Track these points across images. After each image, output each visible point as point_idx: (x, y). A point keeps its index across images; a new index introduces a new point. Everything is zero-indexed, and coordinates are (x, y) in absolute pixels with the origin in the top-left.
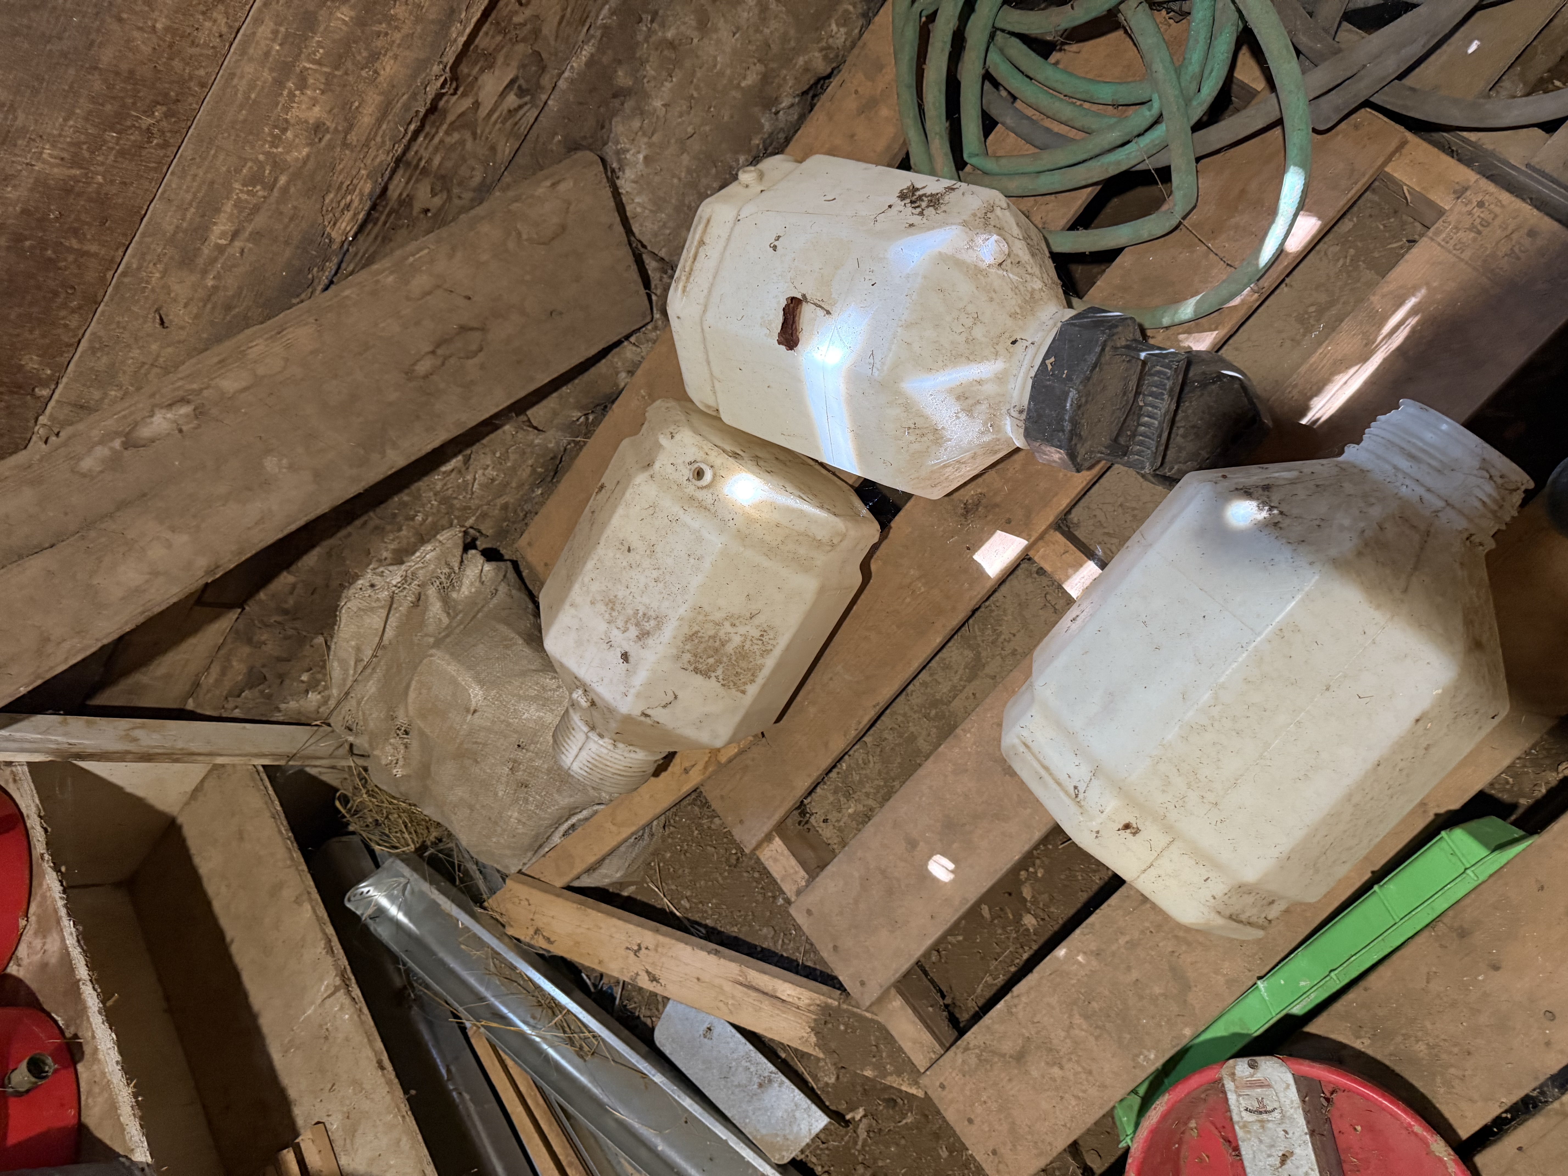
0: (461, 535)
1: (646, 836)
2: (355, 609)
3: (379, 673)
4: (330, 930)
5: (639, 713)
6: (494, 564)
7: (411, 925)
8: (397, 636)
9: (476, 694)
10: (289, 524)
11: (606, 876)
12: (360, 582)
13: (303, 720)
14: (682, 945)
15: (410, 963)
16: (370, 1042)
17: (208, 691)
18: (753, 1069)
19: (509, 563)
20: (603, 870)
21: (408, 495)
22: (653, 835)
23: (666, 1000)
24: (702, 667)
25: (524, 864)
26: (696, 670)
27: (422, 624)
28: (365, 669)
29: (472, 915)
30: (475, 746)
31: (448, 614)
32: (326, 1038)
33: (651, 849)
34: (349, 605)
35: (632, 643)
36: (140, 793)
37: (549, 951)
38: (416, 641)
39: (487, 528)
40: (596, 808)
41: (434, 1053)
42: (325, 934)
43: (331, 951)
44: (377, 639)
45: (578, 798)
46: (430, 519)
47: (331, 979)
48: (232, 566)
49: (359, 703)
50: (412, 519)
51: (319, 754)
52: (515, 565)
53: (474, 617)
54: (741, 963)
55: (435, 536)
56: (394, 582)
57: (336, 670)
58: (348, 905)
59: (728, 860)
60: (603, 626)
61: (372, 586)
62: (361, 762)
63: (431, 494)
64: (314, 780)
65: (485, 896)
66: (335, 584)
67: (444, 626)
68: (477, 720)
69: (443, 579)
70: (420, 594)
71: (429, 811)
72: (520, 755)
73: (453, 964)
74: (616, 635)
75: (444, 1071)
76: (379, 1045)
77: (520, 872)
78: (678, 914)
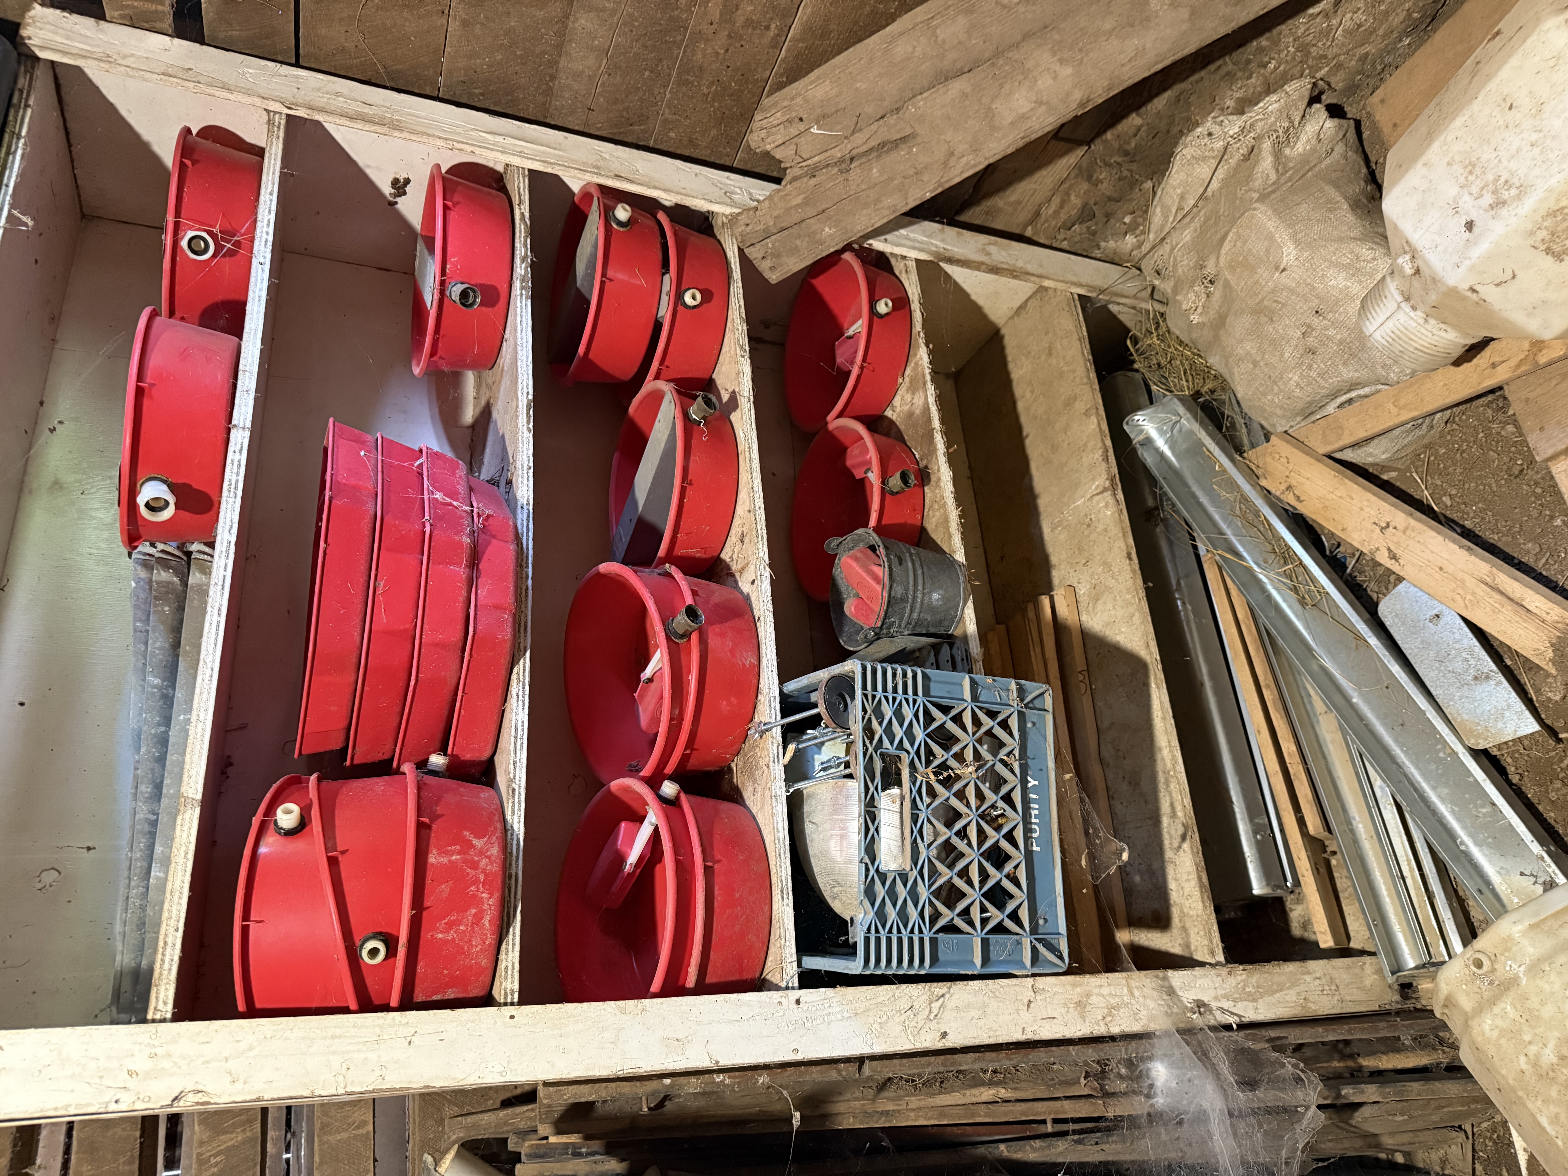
0: (1309, 86)
1: (1424, 426)
2: (1189, 157)
3: (1197, 223)
4: (1109, 442)
5: (1467, 287)
6: (1336, 121)
7: (1173, 459)
8: (1221, 189)
9: (1289, 253)
10: (1156, 63)
11: (1371, 455)
12: (1199, 130)
13: (1117, 260)
14: (1434, 534)
15: (1167, 488)
16: (1124, 536)
17: (1046, 221)
18: (1472, 662)
19: (1352, 122)
20: (1370, 448)
21: (1267, 39)
22: (1432, 427)
23: (1400, 579)
24: (1556, 248)
25: (1291, 427)
26: (1548, 251)
27: (1250, 177)
28: (1185, 217)
29: (1232, 460)
30: (1274, 305)
31: (1277, 170)
32: (1089, 526)
33: (1426, 441)
34: (1184, 152)
35: (1481, 212)
36: (980, 301)
37: (1295, 509)
38: (1239, 196)
39: (1338, 81)
40: (1380, 387)
41: (1169, 566)
42: (1104, 444)
43: (1106, 459)
44: (1202, 190)
45: (1362, 374)
46: (1282, 68)
47: (1102, 482)
48: (1100, 101)
49: (1172, 249)
50: (1265, 66)
51: (1126, 293)
52: (1358, 124)
53: (1303, 175)
54: (1493, 565)
55: (1283, 86)
56: (1231, 133)
57: (1157, 216)
58: (1125, 427)
59: (1509, 469)
60: (1454, 191)
61: (1210, 134)
62: (1159, 307)
63: (1291, 39)
64: (1113, 317)
65: (1246, 448)
66: (1175, 130)
67: (1270, 182)
68: (1284, 279)
69: (1281, 133)
70: (1253, 148)
71: (1214, 360)
72: (1316, 321)
73: (1203, 499)
74: (1467, 202)
75: (1174, 582)
76: (1131, 541)
77: (1286, 432)
78: (1435, 508)
